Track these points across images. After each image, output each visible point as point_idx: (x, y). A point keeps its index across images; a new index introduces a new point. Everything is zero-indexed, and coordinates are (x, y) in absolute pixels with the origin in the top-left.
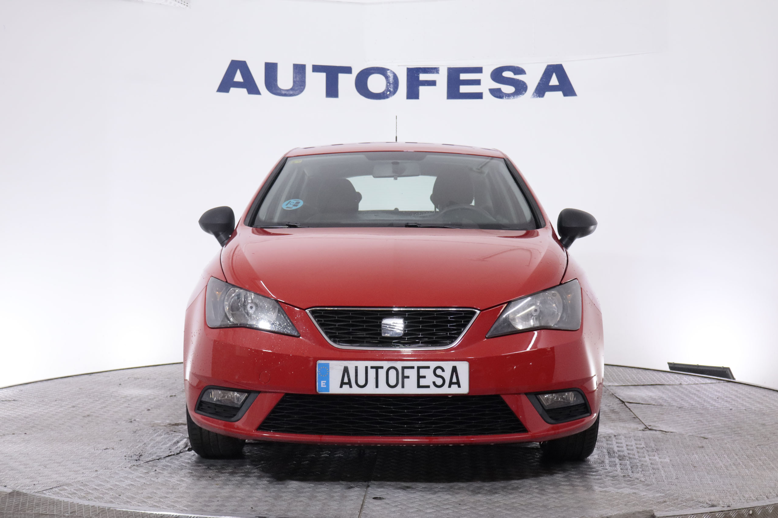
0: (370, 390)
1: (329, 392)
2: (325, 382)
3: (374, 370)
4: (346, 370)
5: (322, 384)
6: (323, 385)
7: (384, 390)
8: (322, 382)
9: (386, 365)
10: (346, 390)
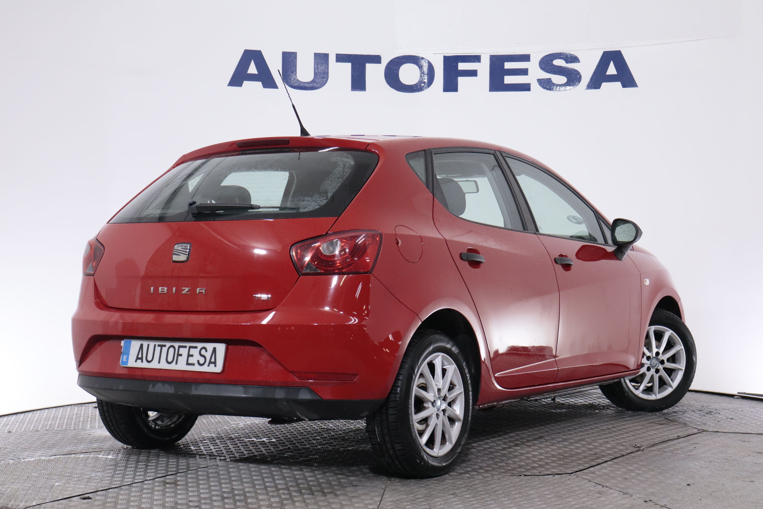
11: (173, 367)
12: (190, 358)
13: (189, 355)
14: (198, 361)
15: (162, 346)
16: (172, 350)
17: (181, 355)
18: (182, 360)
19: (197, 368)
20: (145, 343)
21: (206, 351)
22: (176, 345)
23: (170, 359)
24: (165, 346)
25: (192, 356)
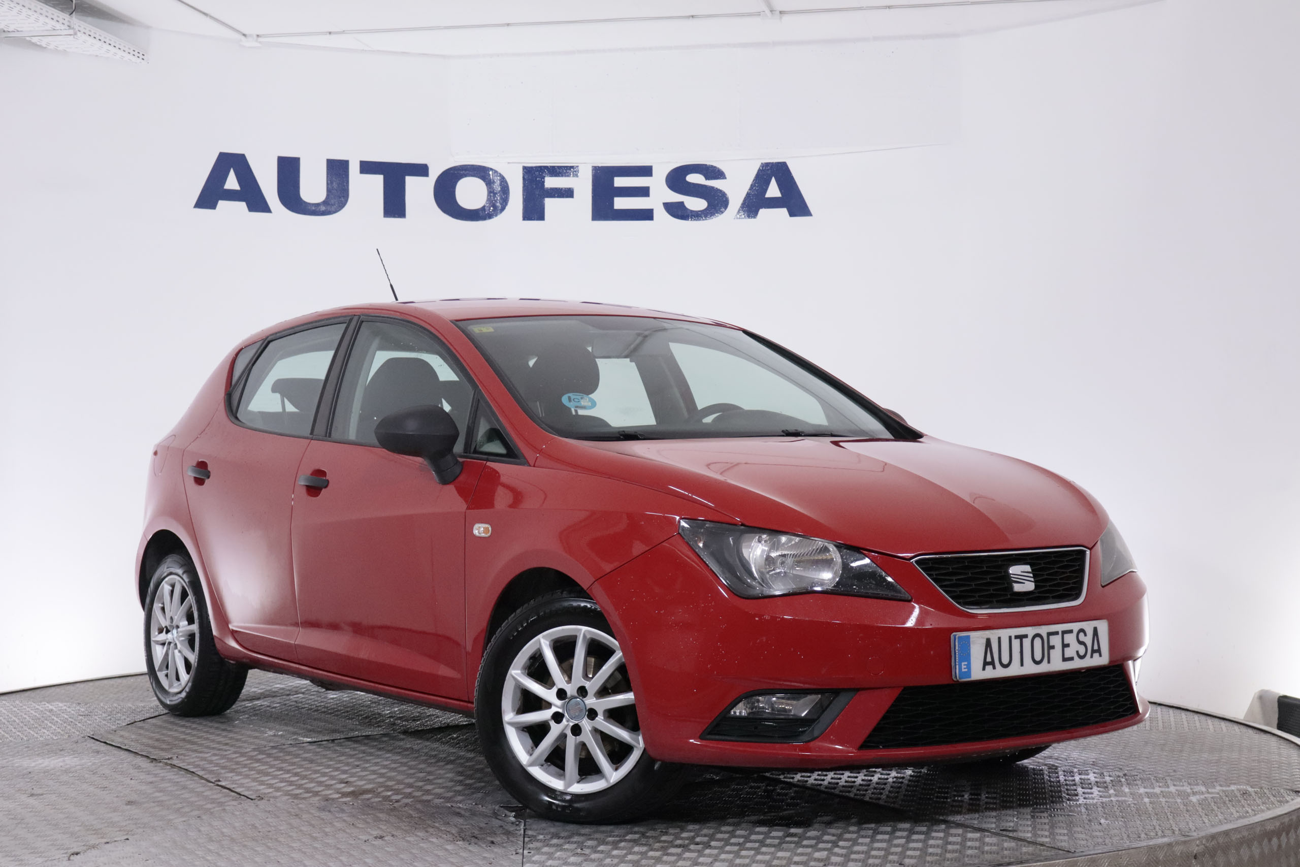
0: (1015, 670)
1: (970, 677)
2: (966, 663)
3: (1018, 640)
4: (988, 643)
5: (963, 667)
6: (965, 668)
7: (1030, 669)
8: (963, 664)
9: (1030, 631)
10: (990, 673)
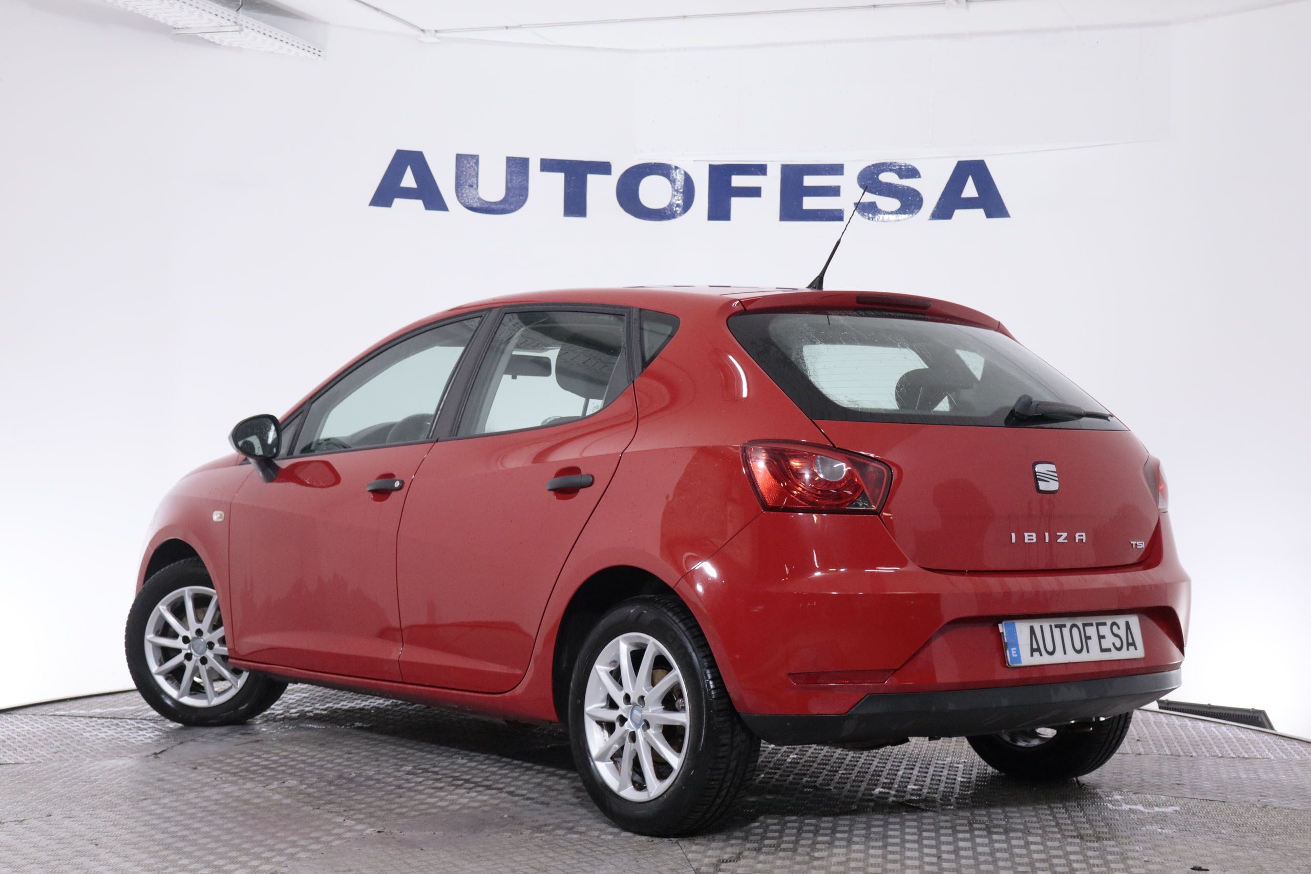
11: (1084, 657)
12: (1102, 640)
13: (1101, 637)
14: (1114, 644)
15: (1061, 627)
16: (1075, 630)
17: (1090, 638)
18: (1094, 643)
19: (1115, 655)
20: (1037, 625)
21: (1119, 628)
22: (1079, 622)
23: (1078, 647)
24: (1064, 626)
25: (1104, 637)
